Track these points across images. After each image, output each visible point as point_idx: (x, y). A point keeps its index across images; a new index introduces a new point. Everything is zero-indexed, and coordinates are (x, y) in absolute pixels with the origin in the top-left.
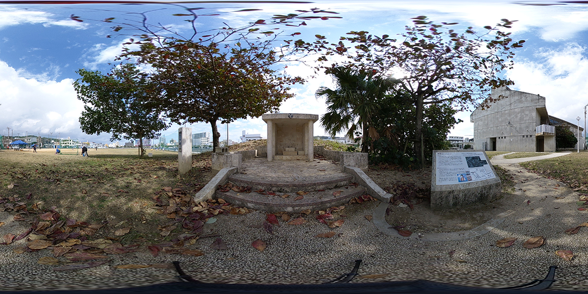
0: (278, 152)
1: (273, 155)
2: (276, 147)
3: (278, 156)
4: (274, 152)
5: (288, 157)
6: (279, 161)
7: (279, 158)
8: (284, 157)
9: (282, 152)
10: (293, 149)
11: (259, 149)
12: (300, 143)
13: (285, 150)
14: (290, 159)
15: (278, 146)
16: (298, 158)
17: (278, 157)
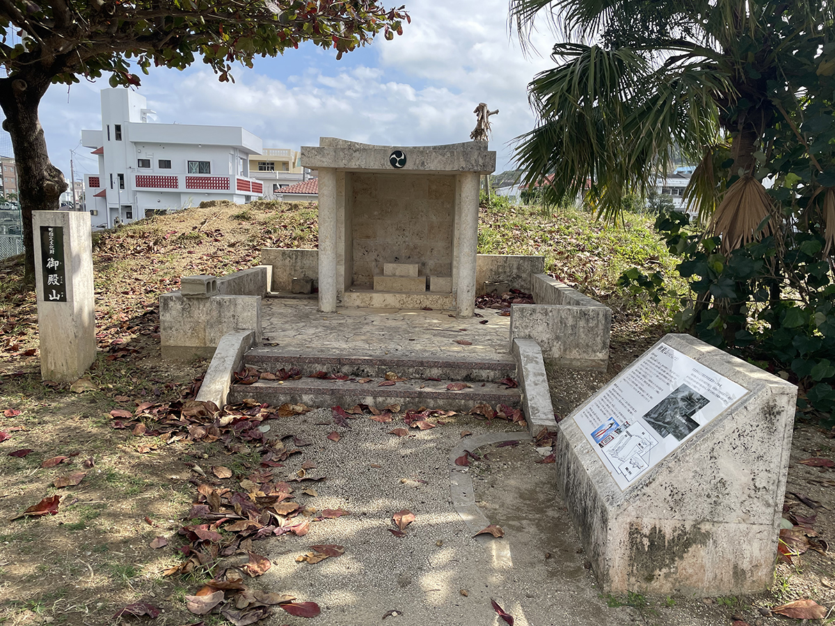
0: (357, 280)
1: (338, 292)
2: (350, 260)
3: (354, 295)
4: (342, 279)
5: (391, 300)
6: (359, 313)
7: (358, 303)
8: (377, 299)
9: (371, 277)
10: (412, 269)
11: (279, 264)
12: (440, 245)
13: (382, 272)
14: (398, 305)
15: (358, 255)
16: (427, 303)
17: (355, 298)
